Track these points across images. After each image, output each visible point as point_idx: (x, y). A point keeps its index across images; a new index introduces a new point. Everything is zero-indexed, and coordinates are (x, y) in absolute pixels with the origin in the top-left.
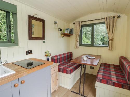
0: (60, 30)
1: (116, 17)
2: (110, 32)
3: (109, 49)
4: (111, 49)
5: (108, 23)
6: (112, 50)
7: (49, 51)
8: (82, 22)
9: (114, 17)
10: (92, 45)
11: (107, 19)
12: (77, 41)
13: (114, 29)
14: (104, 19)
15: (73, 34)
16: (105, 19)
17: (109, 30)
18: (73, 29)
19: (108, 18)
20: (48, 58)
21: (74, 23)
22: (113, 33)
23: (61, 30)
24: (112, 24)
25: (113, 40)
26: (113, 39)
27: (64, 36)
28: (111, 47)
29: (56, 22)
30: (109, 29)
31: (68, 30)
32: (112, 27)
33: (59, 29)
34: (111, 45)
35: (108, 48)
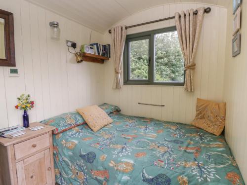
0: (70, 44)
1: (200, 13)
2: (188, 48)
3: (186, 89)
4: (189, 90)
5: (183, 28)
6: (191, 91)
7: (29, 96)
8: (126, 28)
9: (196, 13)
10: (150, 82)
11: (180, 17)
12: (117, 73)
13: (196, 41)
14: (173, 17)
15: (110, 57)
16: (177, 18)
17: (185, 45)
18: (109, 45)
19: (183, 16)
20: (25, 112)
21: (110, 32)
22: (194, 50)
23: (74, 45)
24: (191, 29)
25: (193, 69)
26: (195, 65)
27: (82, 61)
28: (189, 84)
29: (56, 23)
30: (184, 42)
31: (95, 46)
32: (191, 37)
33: (68, 41)
34: (189, 81)
35: (184, 87)
